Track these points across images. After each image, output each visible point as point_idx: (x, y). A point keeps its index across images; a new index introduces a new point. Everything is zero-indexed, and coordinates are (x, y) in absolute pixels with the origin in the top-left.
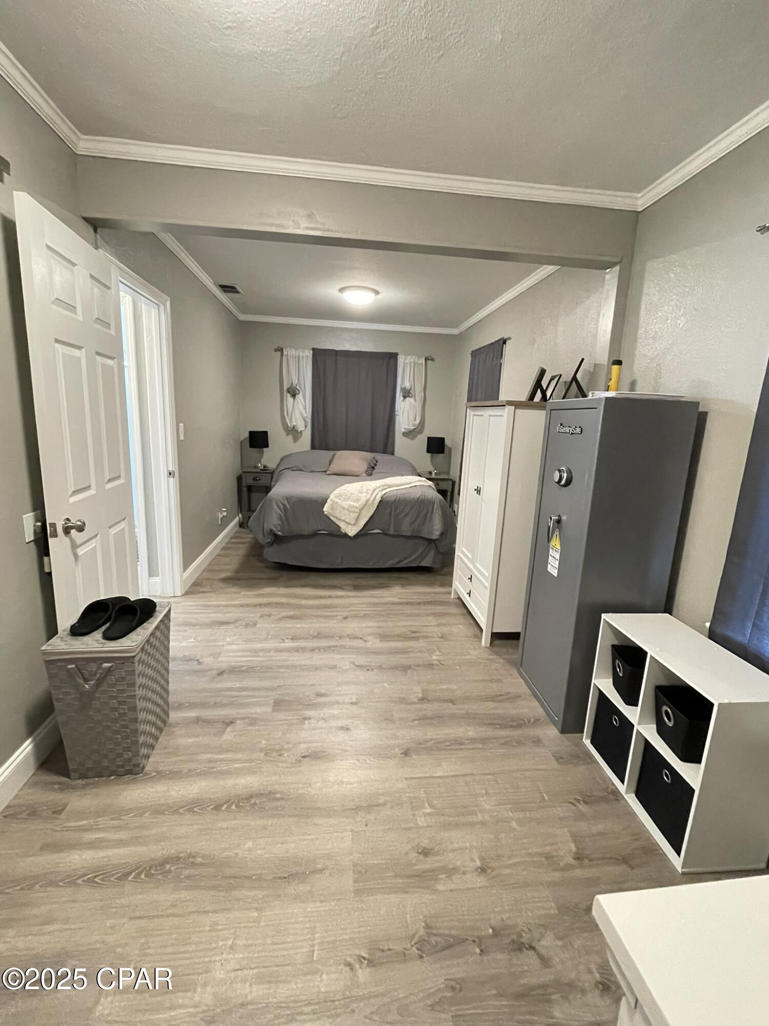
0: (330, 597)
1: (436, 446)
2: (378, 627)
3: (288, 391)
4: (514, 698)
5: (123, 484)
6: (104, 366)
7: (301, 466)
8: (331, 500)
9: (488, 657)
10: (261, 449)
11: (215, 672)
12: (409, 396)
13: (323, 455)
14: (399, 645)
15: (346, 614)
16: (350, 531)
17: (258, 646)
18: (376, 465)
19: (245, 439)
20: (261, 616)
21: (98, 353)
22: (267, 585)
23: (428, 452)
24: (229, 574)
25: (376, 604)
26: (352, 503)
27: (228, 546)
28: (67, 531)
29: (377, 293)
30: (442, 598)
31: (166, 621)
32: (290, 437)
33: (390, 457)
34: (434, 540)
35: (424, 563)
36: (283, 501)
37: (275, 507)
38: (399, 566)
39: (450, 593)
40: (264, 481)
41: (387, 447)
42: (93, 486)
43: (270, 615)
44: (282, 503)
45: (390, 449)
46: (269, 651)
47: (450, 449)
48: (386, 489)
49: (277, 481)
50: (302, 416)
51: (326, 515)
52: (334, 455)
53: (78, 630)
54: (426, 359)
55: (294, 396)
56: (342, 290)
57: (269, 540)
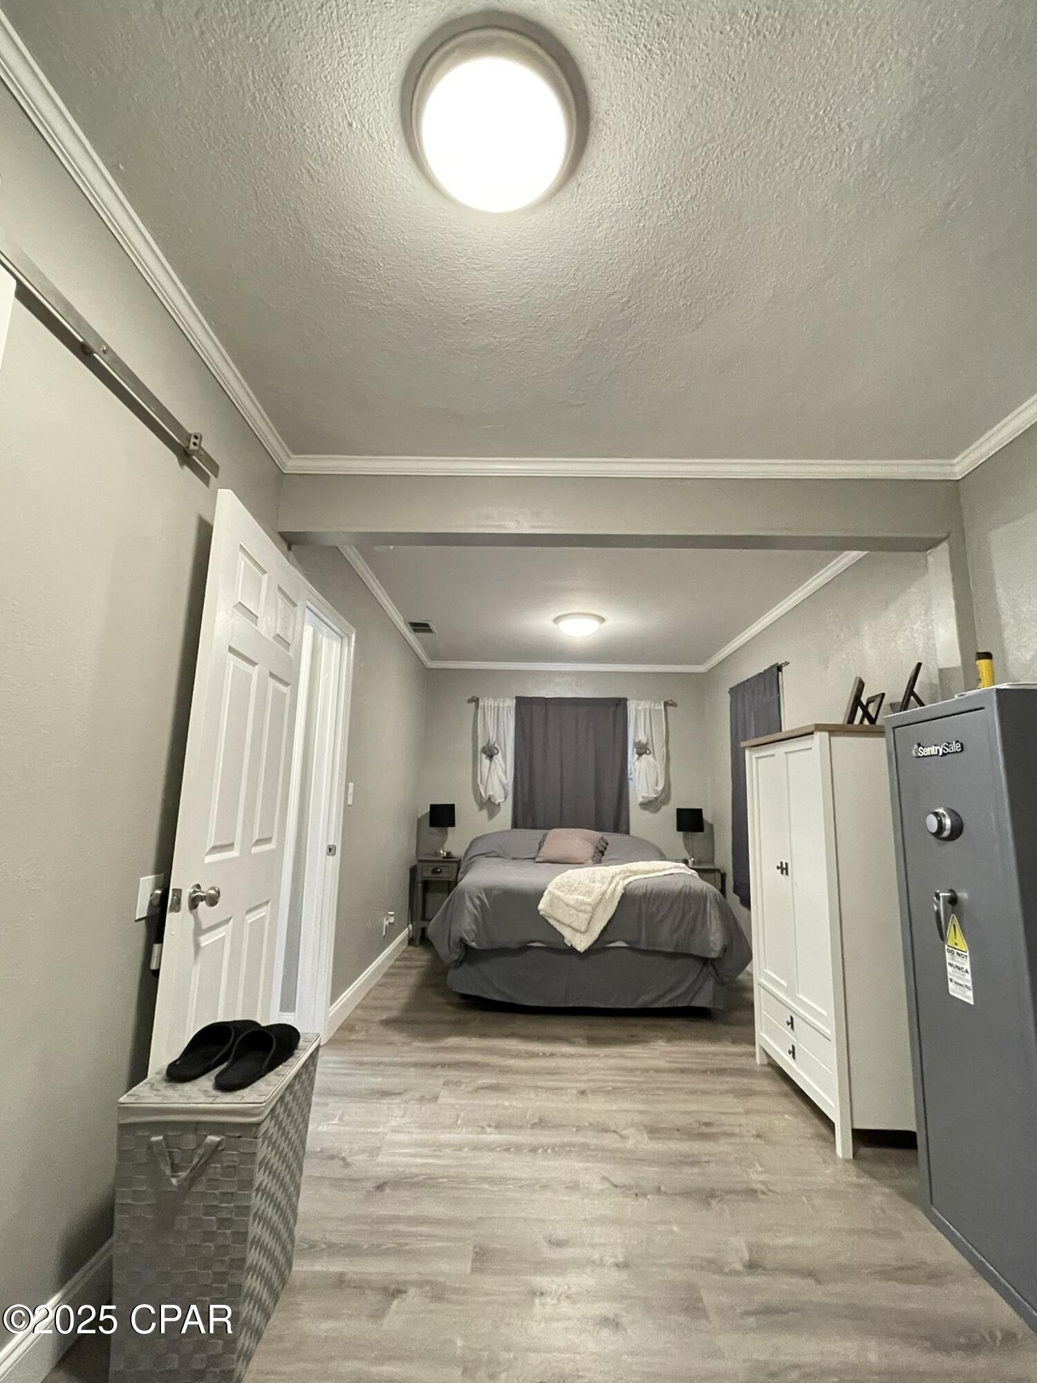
0: (552, 1055)
1: (690, 821)
2: (642, 1112)
3: (484, 751)
4: (936, 1276)
5: (271, 851)
6: (276, 691)
7: (499, 852)
8: (550, 892)
9: (855, 1179)
10: (445, 828)
11: (370, 1185)
12: (645, 753)
13: (530, 836)
14: (684, 1147)
15: (582, 1086)
16: (578, 943)
17: (445, 1137)
18: (605, 849)
19: (426, 815)
20: (444, 1084)
21: (272, 675)
22: (449, 1035)
23: (679, 829)
24: (394, 1014)
25: (631, 1071)
26: (581, 898)
27: (391, 970)
28: (194, 903)
29: (602, 620)
30: (741, 1062)
31: (311, 1068)
32: (485, 812)
33: (626, 837)
34: (713, 960)
35: (701, 1001)
36: (479, 895)
37: (469, 904)
38: (657, 1005)
39: (753, 1055)
40: (445, 875)
41: (619, 824)
42: (237, 846)
43: (458, 1084)
44: (479, 898)
45: (623, 828)
46: (459, 1148)
47: (711, 826)
48: (628, 877)
49: (465, 873)
50: (501, 782)
51: (542, 917)
52: (545, 836)
53: (179, 1073)
54: (666, 704)
55: (491, 757)
56: (556, 620)
57: (456, 957)
